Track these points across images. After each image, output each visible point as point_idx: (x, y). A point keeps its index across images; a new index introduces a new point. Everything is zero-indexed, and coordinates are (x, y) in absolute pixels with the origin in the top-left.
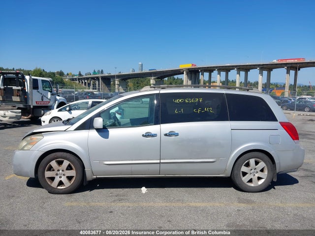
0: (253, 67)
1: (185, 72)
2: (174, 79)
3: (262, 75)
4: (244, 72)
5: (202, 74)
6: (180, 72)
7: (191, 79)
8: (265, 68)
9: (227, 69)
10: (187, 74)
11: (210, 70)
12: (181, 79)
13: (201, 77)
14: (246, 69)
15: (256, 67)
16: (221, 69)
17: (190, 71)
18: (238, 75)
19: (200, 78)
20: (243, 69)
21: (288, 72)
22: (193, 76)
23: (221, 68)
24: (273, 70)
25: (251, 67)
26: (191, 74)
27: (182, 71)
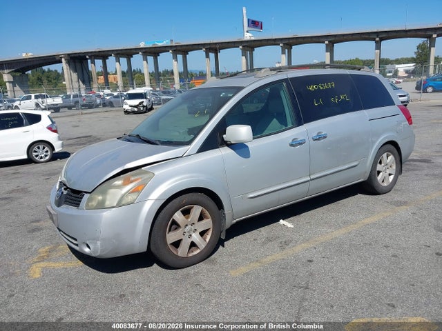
0: (164, 49)
1: (63, 60)
2: (44, 71)
3: (177, 61)
4: (152, 57)
5: (93, 62)
6: (54, 60)
7: (75, 71)
8: (179, 51)
9: (128, 54)
10: (68, 62)
11: (104, 56)
12: (56, 71)
13: (91, 66)
14: (154, 52)
15: (168, 49)
16: (120, 54)
17: (71, 58)
18: (145, 62)
19: (90, 69)
20: (150, 53)
21: (207, 56)
22: (78, 65)
23: (119, 52)
24: (189, 53)
25: (161, 49)
26: (75, 62)
27: (57, 58)
